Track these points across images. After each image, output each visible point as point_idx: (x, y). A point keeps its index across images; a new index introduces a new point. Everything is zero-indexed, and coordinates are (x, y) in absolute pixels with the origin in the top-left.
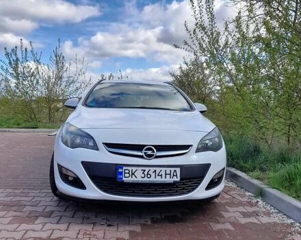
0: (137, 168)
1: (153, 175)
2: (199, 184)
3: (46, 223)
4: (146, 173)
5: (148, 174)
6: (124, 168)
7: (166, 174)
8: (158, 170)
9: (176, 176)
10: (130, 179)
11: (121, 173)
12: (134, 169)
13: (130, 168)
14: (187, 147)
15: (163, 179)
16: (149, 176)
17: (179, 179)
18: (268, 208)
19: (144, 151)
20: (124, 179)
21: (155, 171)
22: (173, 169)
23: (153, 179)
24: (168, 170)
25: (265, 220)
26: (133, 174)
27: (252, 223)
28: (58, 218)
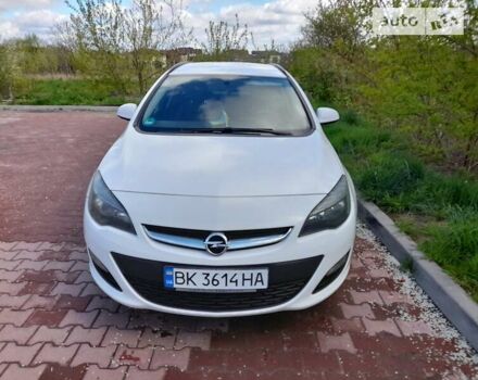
0: (195, 271)
1: (222, 281)
2: (302, 287)
3: (75, 326)
4: (210, 278)
5: (213, 280)
6: (175, 270)
7: (244, 279)
8: (230, 273)
9: (262, 281)
10: (185, 286)
11: (171, 277)
12: (191, 272)
13: (185, 271)
14: (284, 230)
15: (240, 287)
16: (215, 283)
17: (265, 286)
18: (419, 297)
19: (207, 242)
20: (175, 286)
21: (226, 275)
22: (255, 272)
23: (222, 287)
24: (248, 273)
25: (409, 327)
26: (189, 279)
27: (386, 334)
28: (96, 312)
